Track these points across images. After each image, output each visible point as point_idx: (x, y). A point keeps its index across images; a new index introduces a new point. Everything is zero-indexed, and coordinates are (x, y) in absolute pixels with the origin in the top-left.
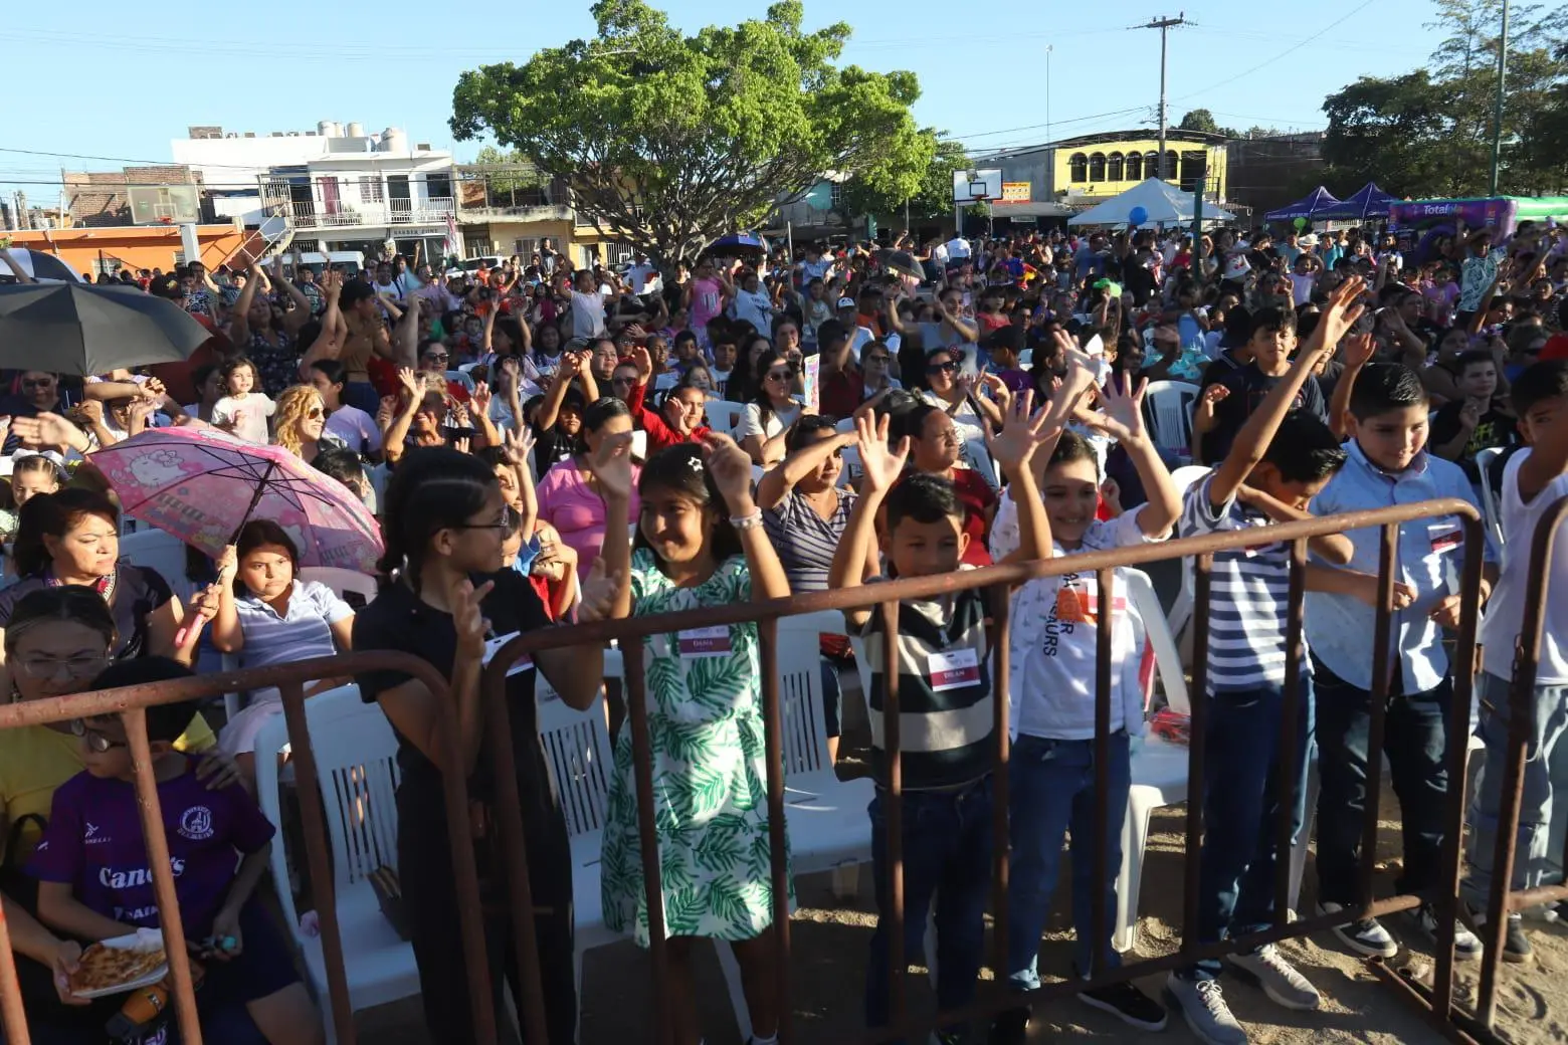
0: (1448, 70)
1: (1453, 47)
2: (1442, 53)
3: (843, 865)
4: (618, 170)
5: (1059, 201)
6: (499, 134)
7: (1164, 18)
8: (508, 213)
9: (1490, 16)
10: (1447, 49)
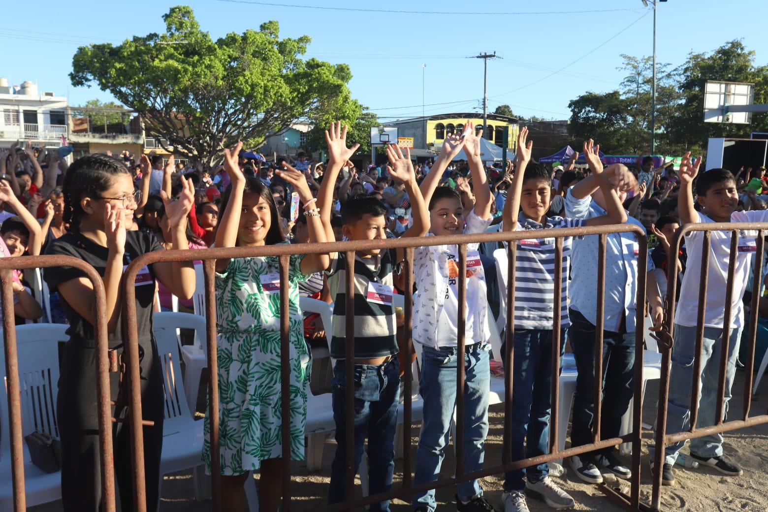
0: (628, 92)
1: (631, 80)
2: (625, 83)
3: (316, 432)
4: (174, 110)
5: (429, 149)
6: (101, 83)
7: (486, 54)
8: (102, 137)
9: (648, 67)
10: (628, 81)
